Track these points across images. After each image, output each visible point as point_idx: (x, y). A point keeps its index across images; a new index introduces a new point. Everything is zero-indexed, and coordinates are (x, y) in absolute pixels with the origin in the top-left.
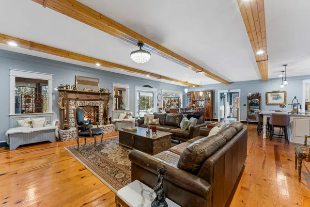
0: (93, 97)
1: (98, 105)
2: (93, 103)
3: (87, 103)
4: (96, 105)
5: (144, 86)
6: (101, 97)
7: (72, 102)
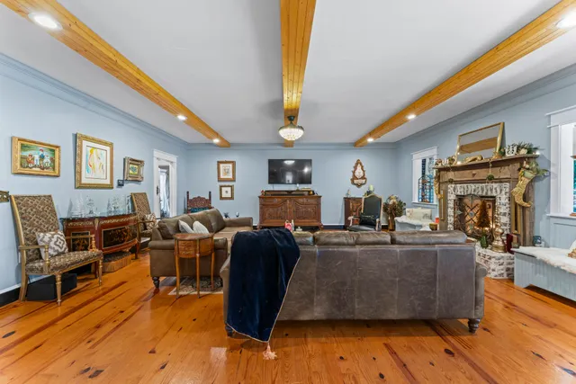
0: (482, 174)
1: (494, 194)
2: (482, 189)
3: (471, 188)
4: (489, 194)
6: (490, 172)
7: (451, 187)
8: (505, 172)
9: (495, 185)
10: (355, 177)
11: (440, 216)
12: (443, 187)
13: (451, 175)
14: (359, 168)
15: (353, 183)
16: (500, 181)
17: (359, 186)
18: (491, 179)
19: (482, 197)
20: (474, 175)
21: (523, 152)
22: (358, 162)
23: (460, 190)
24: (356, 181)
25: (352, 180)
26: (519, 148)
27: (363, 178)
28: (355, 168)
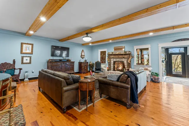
0: (121, 56)
1: (123, 61)
2: (121, 60)
3: (118, 60)
4: (122, 61)
5: (173, 42)
6: (124, 56)
7: (112, 59)
8: (126, 56)
9: (124, 59)
10: (82, 55)
11: (109, 67)
12: (110, 59)
13: (112, 56)
14: (83, 52)
15: (81, 57)
16: (125, 58)
17: (83, 58)
18: (124, 58)
19: (121, 62)
20: (119, 57)
21: (130, 53)
22: (83, 51)
23: (115, 60)
24: (82, 57)
25: (81, 56)
26: (129, 52)
27: (84, 56)
28: (82, 52)
